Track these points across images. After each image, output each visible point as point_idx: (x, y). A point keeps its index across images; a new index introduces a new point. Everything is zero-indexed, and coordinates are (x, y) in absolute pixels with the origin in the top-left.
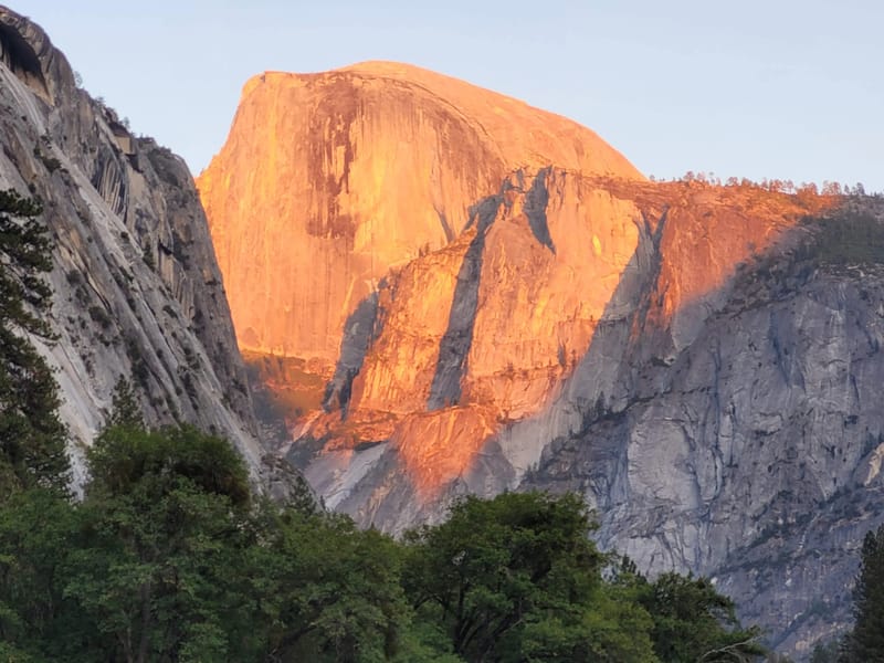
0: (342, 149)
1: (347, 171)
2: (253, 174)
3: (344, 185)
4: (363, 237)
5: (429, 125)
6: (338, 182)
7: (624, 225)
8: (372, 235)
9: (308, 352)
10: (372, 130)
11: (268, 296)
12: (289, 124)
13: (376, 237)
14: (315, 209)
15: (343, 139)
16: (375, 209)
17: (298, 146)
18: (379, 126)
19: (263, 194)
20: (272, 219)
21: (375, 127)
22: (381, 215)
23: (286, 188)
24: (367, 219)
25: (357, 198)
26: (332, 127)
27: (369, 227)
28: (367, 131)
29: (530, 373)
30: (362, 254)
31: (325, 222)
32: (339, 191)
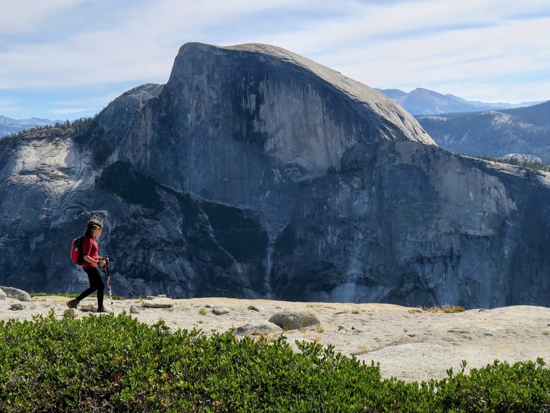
0: (253, 96)
1: (258, 108)
2: (195, 102)
3: (256, 116)
4: (269, 146)
5: (316, 93)
6: (252, 113)
7: (489, 188)
8: (275, 145)
9: (242, 205)
10: (274, 89)
11: (213, 173)
12: (217, 76)
13: (277, 146)
14: (238, 126)
15: (255, 90)
16: (277, 131)
17: (224, 90)
18: (279, 87)
19: (203, 113)
20: (211, 129)
21: (276, 87)
22: (280, 135)
23: (218, 113)
24: (272, 136)
25: (265, 124)
26: (246, 83)
27: (272, 141)
28: (270, 89)
29: (432, 260)
30: (269, 154)
31: (245, 134)
32: (253, 119)
